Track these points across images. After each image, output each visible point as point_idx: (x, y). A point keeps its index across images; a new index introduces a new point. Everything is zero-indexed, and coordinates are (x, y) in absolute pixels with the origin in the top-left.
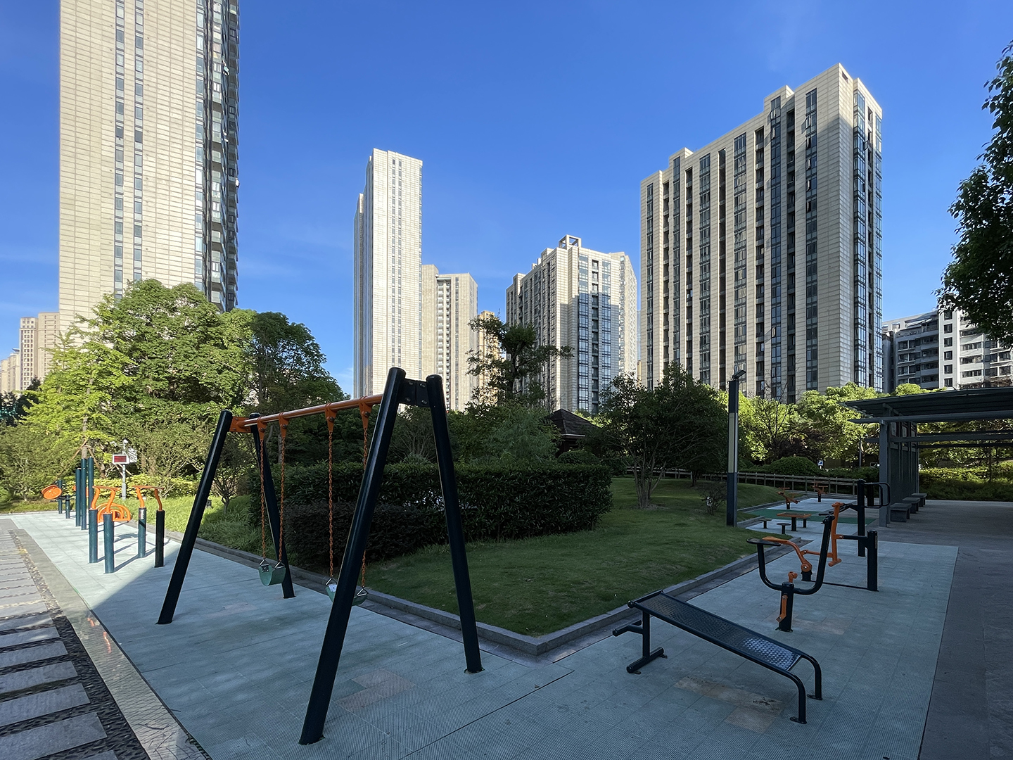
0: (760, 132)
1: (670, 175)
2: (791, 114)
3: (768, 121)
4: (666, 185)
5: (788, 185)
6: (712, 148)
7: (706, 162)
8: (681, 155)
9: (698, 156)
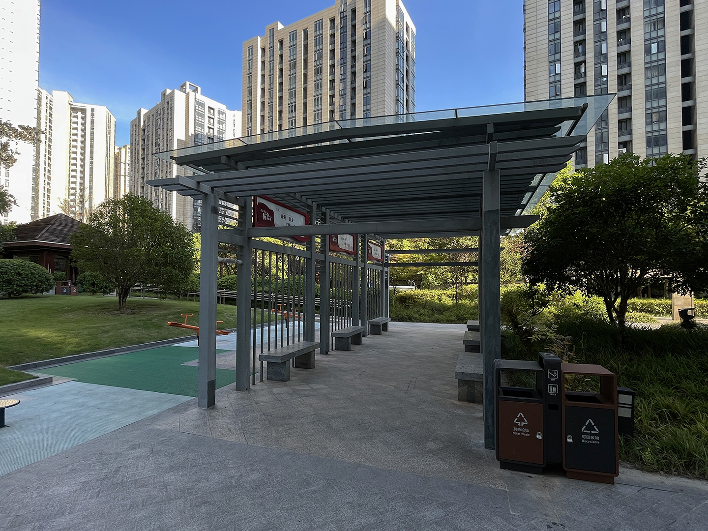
0: (333, 21)
1: (267, 42)
2: (354, 11)
3: (338, 13)
4: (263, 50)
5: (352, 65)
6: (298, 25)
7: (293, 36)
8: (275, 27)
9: (288, 30)
